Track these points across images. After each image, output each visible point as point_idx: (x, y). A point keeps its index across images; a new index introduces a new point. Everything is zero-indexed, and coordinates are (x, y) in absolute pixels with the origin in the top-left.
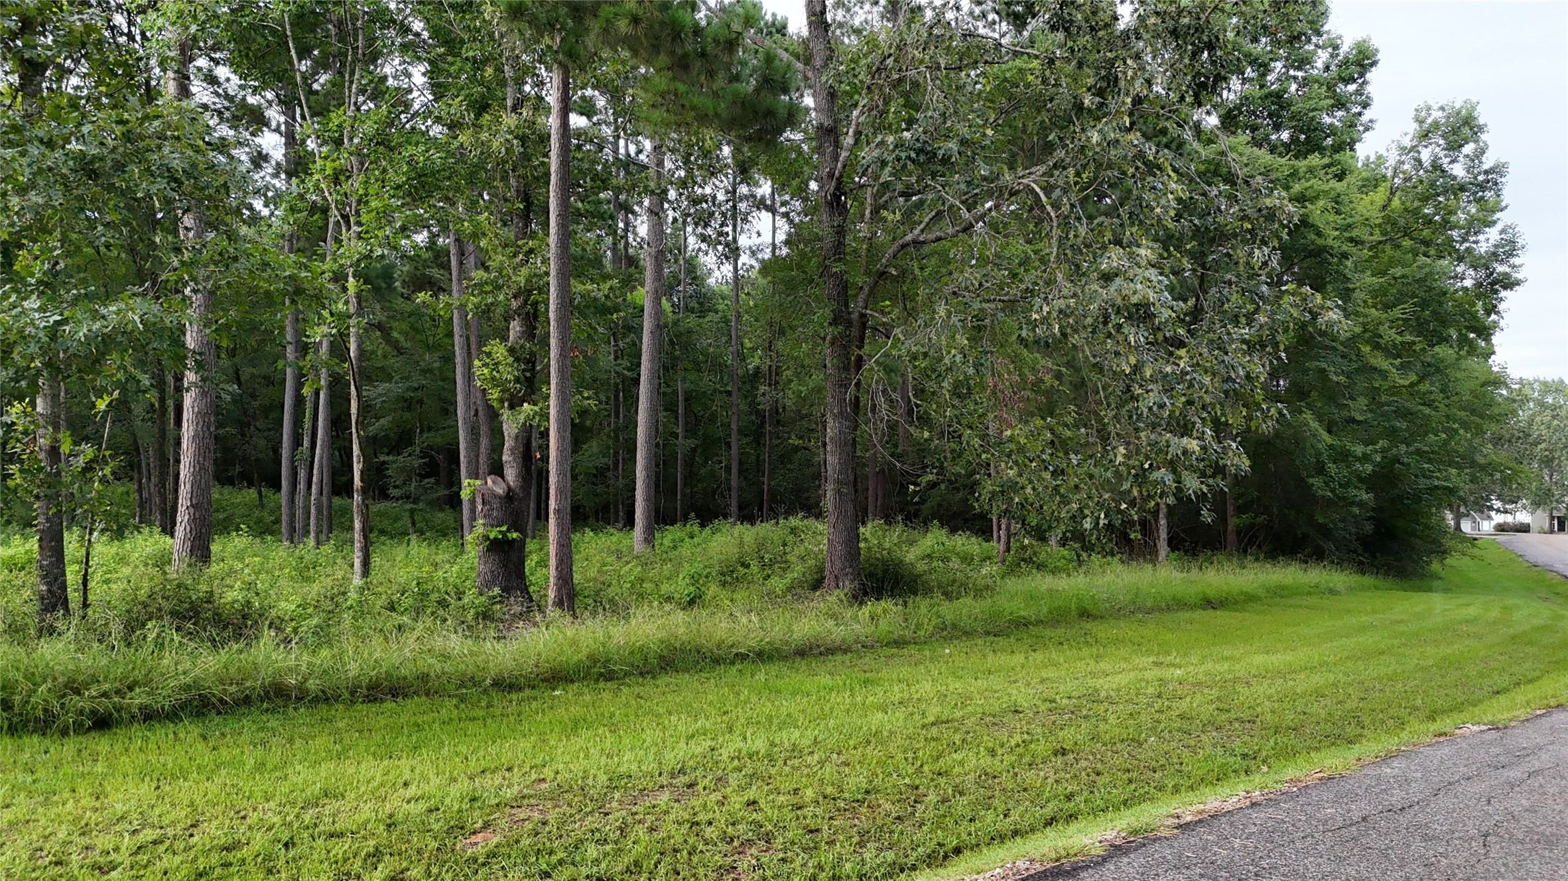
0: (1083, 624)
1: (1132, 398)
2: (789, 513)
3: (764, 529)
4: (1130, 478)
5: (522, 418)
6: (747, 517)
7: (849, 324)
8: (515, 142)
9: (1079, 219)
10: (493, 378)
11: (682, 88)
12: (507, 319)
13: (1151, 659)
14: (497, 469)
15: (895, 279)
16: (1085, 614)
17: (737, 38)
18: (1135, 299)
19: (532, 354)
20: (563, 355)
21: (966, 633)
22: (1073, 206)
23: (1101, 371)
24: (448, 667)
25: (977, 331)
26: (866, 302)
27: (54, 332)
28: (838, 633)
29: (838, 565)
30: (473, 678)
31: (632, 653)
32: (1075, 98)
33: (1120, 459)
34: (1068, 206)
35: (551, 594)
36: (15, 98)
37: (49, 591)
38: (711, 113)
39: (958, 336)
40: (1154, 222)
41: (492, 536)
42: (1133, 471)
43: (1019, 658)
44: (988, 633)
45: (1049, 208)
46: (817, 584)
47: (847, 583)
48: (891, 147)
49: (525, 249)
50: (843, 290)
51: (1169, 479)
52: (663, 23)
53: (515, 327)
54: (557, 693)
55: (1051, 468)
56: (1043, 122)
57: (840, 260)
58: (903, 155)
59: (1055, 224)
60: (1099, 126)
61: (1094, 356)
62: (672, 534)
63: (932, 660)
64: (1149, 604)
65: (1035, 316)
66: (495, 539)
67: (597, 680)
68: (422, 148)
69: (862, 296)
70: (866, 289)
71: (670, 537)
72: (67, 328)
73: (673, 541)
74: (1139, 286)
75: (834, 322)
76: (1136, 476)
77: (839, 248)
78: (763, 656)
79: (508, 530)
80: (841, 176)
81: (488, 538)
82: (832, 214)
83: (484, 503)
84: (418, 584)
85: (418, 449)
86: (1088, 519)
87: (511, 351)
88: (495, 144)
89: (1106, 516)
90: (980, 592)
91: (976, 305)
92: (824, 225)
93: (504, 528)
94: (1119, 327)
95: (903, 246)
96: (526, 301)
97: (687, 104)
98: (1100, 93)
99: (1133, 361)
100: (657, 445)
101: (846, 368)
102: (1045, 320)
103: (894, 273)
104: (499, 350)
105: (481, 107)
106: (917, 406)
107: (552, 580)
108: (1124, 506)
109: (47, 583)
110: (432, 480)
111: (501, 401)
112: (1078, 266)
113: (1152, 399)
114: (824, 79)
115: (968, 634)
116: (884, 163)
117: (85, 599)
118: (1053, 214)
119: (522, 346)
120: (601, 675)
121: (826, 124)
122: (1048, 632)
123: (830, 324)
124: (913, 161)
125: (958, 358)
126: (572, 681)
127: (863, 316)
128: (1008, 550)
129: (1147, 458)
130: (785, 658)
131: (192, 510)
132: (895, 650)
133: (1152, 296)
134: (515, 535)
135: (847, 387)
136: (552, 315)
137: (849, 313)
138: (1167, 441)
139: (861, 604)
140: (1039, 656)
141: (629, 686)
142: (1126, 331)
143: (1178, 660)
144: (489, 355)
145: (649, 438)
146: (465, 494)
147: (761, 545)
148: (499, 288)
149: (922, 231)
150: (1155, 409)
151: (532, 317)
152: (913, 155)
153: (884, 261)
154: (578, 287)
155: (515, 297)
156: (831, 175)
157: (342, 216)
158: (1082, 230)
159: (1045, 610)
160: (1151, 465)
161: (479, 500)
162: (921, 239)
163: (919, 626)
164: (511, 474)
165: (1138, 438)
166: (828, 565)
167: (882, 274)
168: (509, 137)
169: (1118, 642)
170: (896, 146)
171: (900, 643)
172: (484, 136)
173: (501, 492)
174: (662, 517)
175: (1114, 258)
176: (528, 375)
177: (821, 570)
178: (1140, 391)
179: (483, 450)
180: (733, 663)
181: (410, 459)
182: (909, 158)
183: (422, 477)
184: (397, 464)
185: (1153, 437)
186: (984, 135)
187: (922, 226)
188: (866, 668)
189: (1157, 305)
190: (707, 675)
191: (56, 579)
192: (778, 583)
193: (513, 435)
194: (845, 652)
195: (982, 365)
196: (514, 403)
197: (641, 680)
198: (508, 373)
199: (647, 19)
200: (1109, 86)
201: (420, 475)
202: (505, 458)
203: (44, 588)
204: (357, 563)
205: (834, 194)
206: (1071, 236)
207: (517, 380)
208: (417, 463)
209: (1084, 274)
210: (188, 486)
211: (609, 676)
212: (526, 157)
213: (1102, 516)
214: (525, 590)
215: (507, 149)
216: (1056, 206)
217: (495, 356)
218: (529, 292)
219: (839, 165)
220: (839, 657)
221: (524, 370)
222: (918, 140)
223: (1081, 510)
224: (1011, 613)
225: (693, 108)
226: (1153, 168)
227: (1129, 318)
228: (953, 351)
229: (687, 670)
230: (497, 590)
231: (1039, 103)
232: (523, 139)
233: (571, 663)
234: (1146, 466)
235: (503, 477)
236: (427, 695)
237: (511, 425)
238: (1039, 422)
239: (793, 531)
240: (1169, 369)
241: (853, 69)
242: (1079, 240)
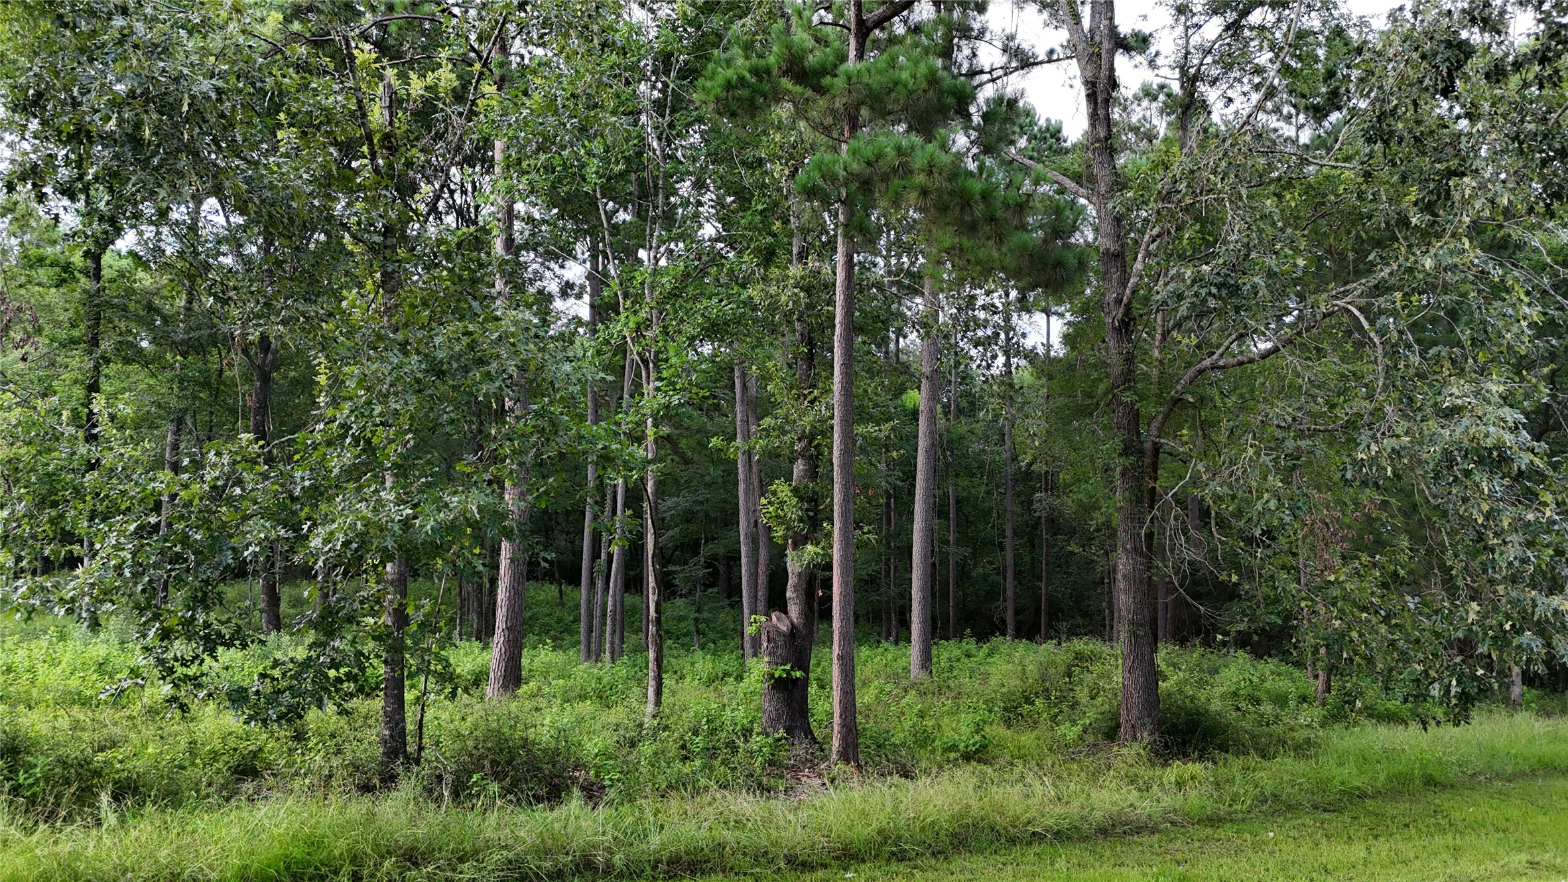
0: (1430, 797)
1: (1485, 548)
2: (1073, 633)
3: (1047, 648)
4: (1488, 641)
5: (806, 558)
6: (1028, 631)
7: (1141, 453)
8: (802, 294)
9: (1409, 346)
10: (778, 517)
11: (966, 243)
12: (792, 461)
13: (1524, 857)
14: (777, 602)
15: (1193, 405)
16: (1431, 782)
17: (1028, 201)
18: (1489, 443)
19: (815, 493)
20: (846, 500)
21: (1290, 808)
22: (1401, 333)
23: (1445, 514)
24: (743, 837)
25: (1291, 467)
26: (1160, 429)
27: (406, 524)
28: (1146, 807)
29: (1135, 712)
30: (766, 853)
31: (923, 829)
32: (1398, 214)
33: (1472, 617)
34: (1395, 334)
35: (836, 743)
36: (377, 292)
37: (391, 736)
38: (997, 264)
39: (1270, 478)
40: (1504, 349)
41: (777, 675)
42: (1491, 633)
43: (1358, 851)
44: (1316, 807)
45: (1372, 334)
46: (1111, 733)
47: (1146, 734)
48: (1189, 282)
49: (811, 397)
50: (1134, 418)
51: (1537, 645)
52: (952, 193)
53: (799, 467)
54: (849, 875)
55: (1383, 613)
56: (1358, 236)
57: (1129, 389)
58: (1203, 292)
59: (1380, 351)
60: (1433, 251)
61: (1435, 497)
62: (947, 651)
63: (1256, 847)
64: (1509, 769)
65: (1360, 456)
66: (780, 677)
67: (889, 860)
68: (715, 300)
69: (1155, 425)
70: (1160, 417)
71: (945, 656)
72: (417, 521)
73: (950, 660)
74: (1492, 429)
75: (1125, 453)
76: (1495, 638)
77: (1128, 377)
78: (1063, 836)
79: (792, 668)
80: (1130, 302)
81: (772, 676)
82: (1120, 340)
83: (769, 641)
84: (708, 721)
85: (703, 560)
86: (1436, 685)
87: (795, 491)
88: (783, 298)
89: (1459, 682)
90: (1304, 749)
91: (1290, 445)
92: (1112, 353)
93: (788, 667)
94: (1467, 473)
95: (1201, 372)
96: (810, 443)
97: (973, 259)
98: (1429, 208)
99: (1485, 507)
100: (934, 565)
101: (1139, 501)
102: (1373, 460)
103: (1191, 400)
104: (782, 489)
105: (768, 257)
106: (1222, 542)
107: (836, 727)
108: (1480, 672)
109: (390, 729)
110: (715, 590)
111: (785, 538)
112: (1411, 400)
113: (1513, 552)
114: (1110, 206)
115: (1292, 808)
116: (1180, 297)
117: (421, 743)
118: (1376, 340)
119: (806, 487)
120: (893, 854)
121: (1112, 249)
122: (1390, 809)
123: (1121, 455)
124: (1214, 296)
125: (1273, 504)
126: (864, 861)
127: (1155, 444)
128: (1328, 689)
129: (1508, 617)
130: (1085, 839)
131: (507, 633)
132: (1209, 831)
133: (1508, 438)
134: (798, 674)
135: (1141, 523)
136: (835, 461)
137: (1142, 443)
138: (1533, 600)
139: (1165, 764)
140: (1382, 848)
141: (922, 870)
142: (1477, 479)
143: (1559, 860)
144: (774, 493)
145: (925, 558)
146: (749, 630)
147: (1044, 669)
148: (784, 433)
149: (1221, 355)
150: (1516, 564)
151: (816, 460)
152: (1214, 290)
153: (1179, 387)
154: (860, 429)
155: (800, 439)
156: (1119, 301)
157: (643, 361)
158: (1415, 360)
159: (1382, 777)
160: (1513, 626)
161: (764, 638)
162: (1221, 363)
163: (1234, 799)
164: (794, 610)
165: (1495, 592)
166: (1123, 713)
167: (1177, 401)
168: (796, 290)
169: (1475, 826)
170: (1194, 281)
171: (1213, 821)
172: (773, 290)
173: (785, 629)
174: (938, 629)
175: (1457, 391)
176: (811, 514)
177: (1115, 717)
178: (1495, 541)
179: (762, 561)
180: (1029, 844)
181: (696, 569)
182: (1210, 294)
183: (707, 586)
184: (682, 574)
185: (1514, 594)
186: (1295, 265)
187: (1221, 350)
188: (1179, 856)
189: (1516, 448)
190: (1003, 859)
191: (397, 725)
192: (1069, 731)
193: (796, 572)
194: (1153, 831)
195: (1299, 508)
196: (799, 542)
197: (933, 862)
198: (793, 512)
199: (937, 190)
200: (1439, 198)
201: (704, 584)
202: (789, 594)
203: (387, 732)
204: (651, 692)
205: (1122, 321)
206: (1401, 366)
207: (801, 520)
208: (701, 573)
209: (1419, 409)
210: (504, 609)
211: (900, 856)
212: (811, 306)
213: (1454, 682)
214: (808, 732)
215: (794, 302)
216: (1382, 332)
217: (780, 495)
218: (812, 437)
219: (1128, 291)
220: (1146, 839)
221: (807, 510)
222: (1218, 274)
223: (1426, 672)
224: (1342, 783)
225: (978, 262)
226: (1499, 290)
227: (1480, 462)
228: (1266, 496)
229: (981, 851)
230: (781, 733)
231: (1355, 218)
232: (808, 290)
233: (862, 838)
234: (1507, 627)
235: (786, 612)
236: (724, 872)
237: (795, 564)
238: (1365, 558)
239: (1079, 656)
240: (1530, 517)
241: (1142, 195)
242: (1412, 371)
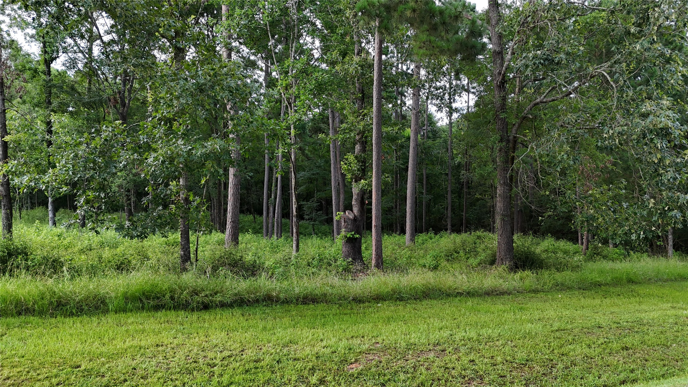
0: (630, 286)
1: (658, 175)
2: (476, 229)
3: (464, 236)
4: (657, 215)
5: (361, 186)
6: (457, 229)
7: (508, 141)
8: (359, 68)
9: (628, 87)
10: (349, 170)
11: (433, 38)
12: (355, 144)
13: (669, 305)
14: (348, 207)
15: (532, 120)
16: (631, 281)
17: (460, 14)
18: (661, 126)
19: (365, 158)
20: (378, 159)
21: (568, 288)
22: (625, 81)
23: (641, 161)
24: (335, 291)
25: (574, 143)
26: (517, 130)
27: (189, 152)
28: (505, 285)
29: (503, 253)
30: (344, 296)
31: (411, 289)
32: (626, 29)
33: (651, 205)
34: (623, 82)
35: (373, 262)
36: (173, 62)
37: (184, 254)
38: (446, 49)
39: (564, 146)
40: (670, 87)
41: (348, 236)
42: (659, 211)
43: (597, 301)
44: (580, 288)
45: (612, 83)
46: (492, 262)
47: (507, 262)
48: (531, 59)
49: (363, 114)
50: (505, 125)
51: (679, 215)
52: (426, 11)
53: (358, 147)
54: (379, 305)
55: (612, 209)
56: (608, 41)
57: (504, 112)
58: (537, 62)
59: (615, 90)
60: (640, 42)
61: (637, 155)
62: (421, 237)
63: (553, 300)
64: (665, 277)
65: (605, 135)
66: (349, 237)
67: (396, 301)
68: (321, 73)
69: (515, 128)
70: (517, 125)
71: (421, 238)
72: (194, 152)
73: (423, 240)
74: (663, 119)
75: (501, 141)
76: (660, 214)
77: (503, 106)
78: (470, 294)
79: (355, 234)
80: (505, 73)
81: (346, 237)
82: (500, 91)
83: (345, 222)
84: (319, 255)
85: (316, 199)
86: (634, 235)
87: (356, 157)
88: (351, 70)
89: (644, 233)
90: (575, 268)
91: (574, 131)
92: (497, 96)
93: (353, 233)
94: (652, 139)
95: (535, 105)
96: (362, 136)
97: (435, 46)
98: (639, 25)
99: (659, 156)
100: (416, 197)
101: (507, 162)
102: (611, 137)
103: (531, 117)
104: (351, 157)
105: (344, 54)
106: (542, 179)
107: (373, 255)
108: (653, 228)
109: (183, 251)
110: (321, 212)
111: (352, 179)
112: (628, 111)
113: (670, 175)
114: (497, 29)
115: (570, 288)
116: (527, 66)
117: (197, 258)
118: (614, 86)
119: (360, 156)
120: (398, 298)
121: (497, 50)
122: (612, 289)
123: (499, 142)
124: (542, 65)
125: (565, 157)
126: (385, 300)
127: (515, 137)
128: (587, 249)
129: (667, 204)
130: (480, 295)
131: (232, 223)
132: (533, 295)
133: (670, 124)
134: (357, 236)
135: (507, 171)
136: (374, 142)
137: (508, 137)
138: (678, 196)
139: (515, 272)
140: (608, 301)
141: (410, 304)
142: (656, 142)
143: (684, 306)
144: (347, 159)
145: (412, 194)
146: (336, 218)
147: (464, 243)
148: (351, 131)
149: (545, 97)
150: (671, 180)
151: (365, 143)
152: (542, 61)
153: (525, 112)
154: (385, 129)
155: (358, 134)
156: (500, 73)
157: (289, 103)
158: (631, 93)
159: (609, 278)
160: (669, 208)
161: (343, 221)
162: (544, 100)
163: (545, 284)
164: (356, 210)
165: (661, 195)
166: (498, 254)
167: (524, 118)
168: (357, 66)
169: (649, 295)
170: (533, 58)
171: (536, 291)
172: (346, 67)
173: (352, 217)
174: (417, 230)
175: (647, 106)
176: (363, 167)
177: (494, 256)
178: (663, 171)
179: (341, 199)
180: (456, 297)
181: (313, 203)
182: (540, 63)
183: (317, 211)
184: (307, 205)
185: (670, 194)
186: (579, 50)
187: (545, 95)
188: (520, 302)
189: (673, 128)
190: (445, 301)
191: (187, 250)
192: (473, 261)
193: (356, 193)
194: (509, 294)
195: (577, 159)
196: (357, 180)
197: (415, 302)
198: (355, 167)
199: (419, 9)
200: (644, 22)
201: (316, 210)
202: (353, 203)
203: (182, 253)
204: (294, 245)
205: (501, 82)
206: (624, 96)
207: (358, 170)
208: (315, 205)
209: (631, 114)
210: (231, 214)
211: (401, 299)
212: (363, 74)
213: (642, 233)
214: (361, 259)
215: (356, 71)
216: (616, 82)
217: (349, 160)
218: (364, 132)
219: (504, 68)
220: (506, 297)
221: (361, 166)
222: (544, 54)
223: (630, 230)
224: (592, 280)
225: (438, 47)
226: (668, 61)
227: (657, 135)
228: (562, 153)
229: (435, 299)
230: (350, 259)
231: (606, 33)
232: (362, 66)
233: (385, 292)
234: (666, 209)
235: (352, 211)
236: (326, 303)
237: (355, 190)
238: (605, 187)
239: (479, 237)
240: (679, 160)
241: (511, 24)
242: (629, 98)
